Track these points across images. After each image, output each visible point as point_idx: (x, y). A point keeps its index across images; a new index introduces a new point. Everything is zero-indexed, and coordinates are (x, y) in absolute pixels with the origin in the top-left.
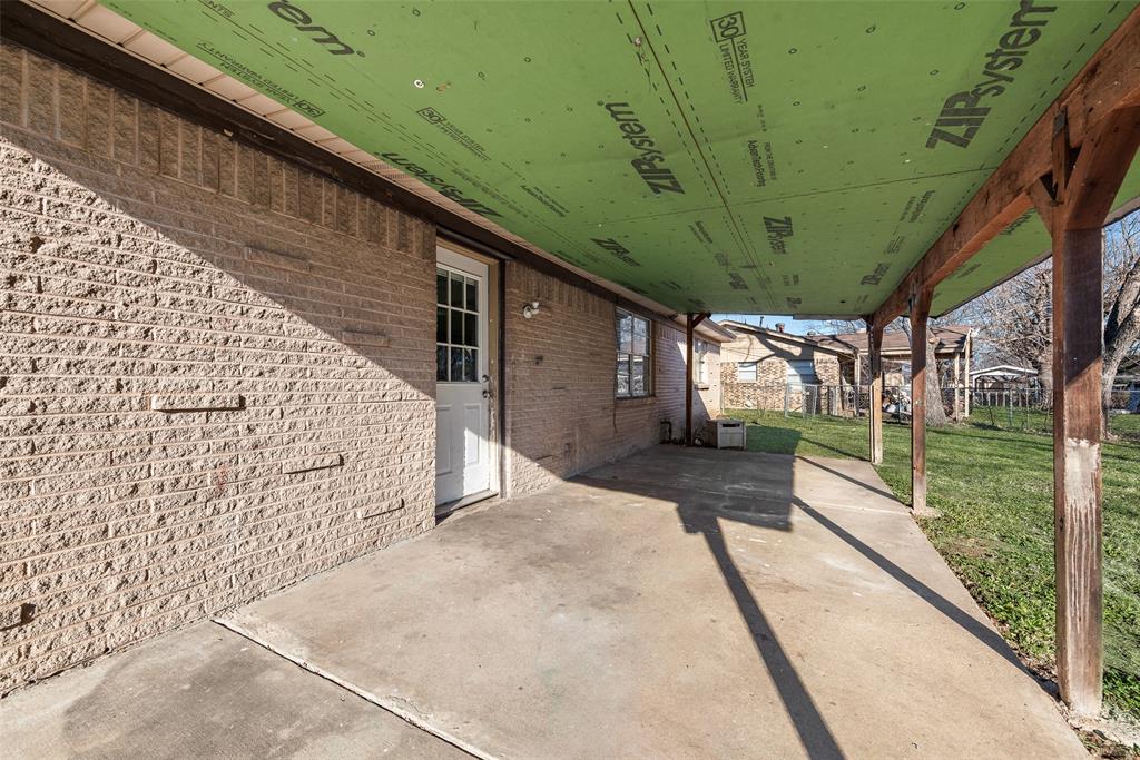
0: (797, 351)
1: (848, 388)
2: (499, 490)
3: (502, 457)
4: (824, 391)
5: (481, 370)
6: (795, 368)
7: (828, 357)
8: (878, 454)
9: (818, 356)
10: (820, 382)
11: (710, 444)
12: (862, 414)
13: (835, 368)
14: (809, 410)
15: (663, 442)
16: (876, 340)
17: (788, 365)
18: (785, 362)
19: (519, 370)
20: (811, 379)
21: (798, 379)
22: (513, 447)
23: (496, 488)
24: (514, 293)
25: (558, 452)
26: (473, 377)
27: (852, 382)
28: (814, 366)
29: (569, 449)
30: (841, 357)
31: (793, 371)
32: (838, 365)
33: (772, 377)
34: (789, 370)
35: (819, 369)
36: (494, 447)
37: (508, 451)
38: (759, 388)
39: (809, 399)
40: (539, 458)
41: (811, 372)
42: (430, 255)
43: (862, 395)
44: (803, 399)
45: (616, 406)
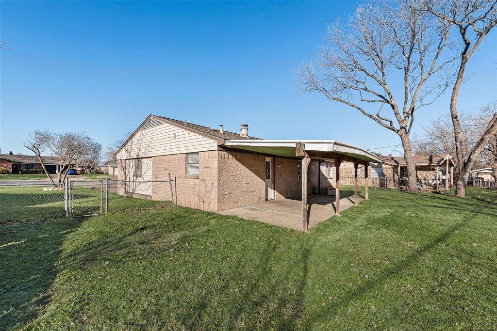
0: (376, 164)
3: (274, 193)
4: (386, 179)
5: (270, 177)
6: (376, 170)
9: (384, 166)
10: (385, 176)
11: (326, 194)
13: (390, 171)
14: (381, 186)
15: (313, 193)
17: (372, 169)
19: (277, 177)
20: (381, 174)
21: (377, 174)
22: (276, 191)
23: (273, 198)
24: (276, 163)
25: (285, 193)
26: (269, 178)
28: (382, 170)
29: (287, 192)
30: (393, 166)
31: (374, 171)
32: (392, 169)
35: (384, 171)
36: (273, 191)
37: (275, 191)
39: (380, 182)
40: (281, 193)
41: (381, 172)
42: (264, 159)
44: (378, 182)
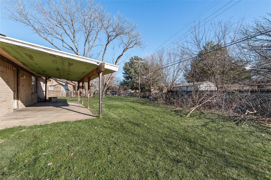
0: (64, 84)
1: (75, 92)
2: (17, 108)
4: (70, 92)
6: (64, 87)
7: (71, 85)
8: (79, 100)
9: (69, 85)
10: (69, 90)
12: (77, 96)
13: (72, 88)
14: (67, 96)
15: (38, 102)
16: (79, 84)
17: (62, 87)
18: (61, 86)
19: (21, 88)
20: (67, 90)
21: (64, 90)
24: (20, 75)
27: (75, 90)
28: (68, 87)
30: (73, 86)
31: (63, 88)
32: (73, 87)
33: (58, 89)
34: (62, 88)
36: (17, 101)
37: (19, 101)
38: (55, 91)
39: (67, 94)
41: (67, 88)
43: (77, 93)
44: (65, 94)
45: (32, 94)
